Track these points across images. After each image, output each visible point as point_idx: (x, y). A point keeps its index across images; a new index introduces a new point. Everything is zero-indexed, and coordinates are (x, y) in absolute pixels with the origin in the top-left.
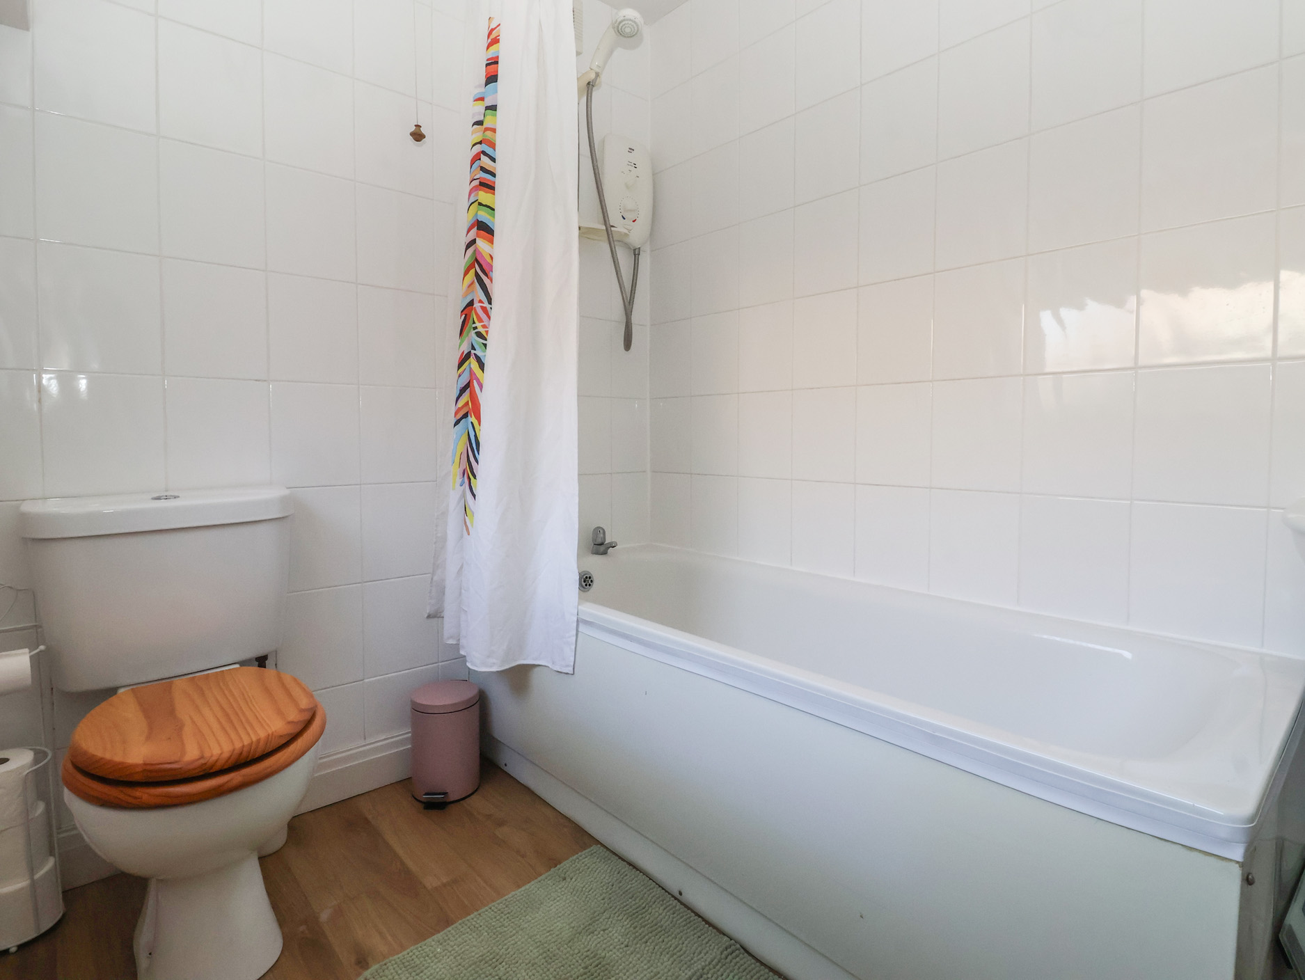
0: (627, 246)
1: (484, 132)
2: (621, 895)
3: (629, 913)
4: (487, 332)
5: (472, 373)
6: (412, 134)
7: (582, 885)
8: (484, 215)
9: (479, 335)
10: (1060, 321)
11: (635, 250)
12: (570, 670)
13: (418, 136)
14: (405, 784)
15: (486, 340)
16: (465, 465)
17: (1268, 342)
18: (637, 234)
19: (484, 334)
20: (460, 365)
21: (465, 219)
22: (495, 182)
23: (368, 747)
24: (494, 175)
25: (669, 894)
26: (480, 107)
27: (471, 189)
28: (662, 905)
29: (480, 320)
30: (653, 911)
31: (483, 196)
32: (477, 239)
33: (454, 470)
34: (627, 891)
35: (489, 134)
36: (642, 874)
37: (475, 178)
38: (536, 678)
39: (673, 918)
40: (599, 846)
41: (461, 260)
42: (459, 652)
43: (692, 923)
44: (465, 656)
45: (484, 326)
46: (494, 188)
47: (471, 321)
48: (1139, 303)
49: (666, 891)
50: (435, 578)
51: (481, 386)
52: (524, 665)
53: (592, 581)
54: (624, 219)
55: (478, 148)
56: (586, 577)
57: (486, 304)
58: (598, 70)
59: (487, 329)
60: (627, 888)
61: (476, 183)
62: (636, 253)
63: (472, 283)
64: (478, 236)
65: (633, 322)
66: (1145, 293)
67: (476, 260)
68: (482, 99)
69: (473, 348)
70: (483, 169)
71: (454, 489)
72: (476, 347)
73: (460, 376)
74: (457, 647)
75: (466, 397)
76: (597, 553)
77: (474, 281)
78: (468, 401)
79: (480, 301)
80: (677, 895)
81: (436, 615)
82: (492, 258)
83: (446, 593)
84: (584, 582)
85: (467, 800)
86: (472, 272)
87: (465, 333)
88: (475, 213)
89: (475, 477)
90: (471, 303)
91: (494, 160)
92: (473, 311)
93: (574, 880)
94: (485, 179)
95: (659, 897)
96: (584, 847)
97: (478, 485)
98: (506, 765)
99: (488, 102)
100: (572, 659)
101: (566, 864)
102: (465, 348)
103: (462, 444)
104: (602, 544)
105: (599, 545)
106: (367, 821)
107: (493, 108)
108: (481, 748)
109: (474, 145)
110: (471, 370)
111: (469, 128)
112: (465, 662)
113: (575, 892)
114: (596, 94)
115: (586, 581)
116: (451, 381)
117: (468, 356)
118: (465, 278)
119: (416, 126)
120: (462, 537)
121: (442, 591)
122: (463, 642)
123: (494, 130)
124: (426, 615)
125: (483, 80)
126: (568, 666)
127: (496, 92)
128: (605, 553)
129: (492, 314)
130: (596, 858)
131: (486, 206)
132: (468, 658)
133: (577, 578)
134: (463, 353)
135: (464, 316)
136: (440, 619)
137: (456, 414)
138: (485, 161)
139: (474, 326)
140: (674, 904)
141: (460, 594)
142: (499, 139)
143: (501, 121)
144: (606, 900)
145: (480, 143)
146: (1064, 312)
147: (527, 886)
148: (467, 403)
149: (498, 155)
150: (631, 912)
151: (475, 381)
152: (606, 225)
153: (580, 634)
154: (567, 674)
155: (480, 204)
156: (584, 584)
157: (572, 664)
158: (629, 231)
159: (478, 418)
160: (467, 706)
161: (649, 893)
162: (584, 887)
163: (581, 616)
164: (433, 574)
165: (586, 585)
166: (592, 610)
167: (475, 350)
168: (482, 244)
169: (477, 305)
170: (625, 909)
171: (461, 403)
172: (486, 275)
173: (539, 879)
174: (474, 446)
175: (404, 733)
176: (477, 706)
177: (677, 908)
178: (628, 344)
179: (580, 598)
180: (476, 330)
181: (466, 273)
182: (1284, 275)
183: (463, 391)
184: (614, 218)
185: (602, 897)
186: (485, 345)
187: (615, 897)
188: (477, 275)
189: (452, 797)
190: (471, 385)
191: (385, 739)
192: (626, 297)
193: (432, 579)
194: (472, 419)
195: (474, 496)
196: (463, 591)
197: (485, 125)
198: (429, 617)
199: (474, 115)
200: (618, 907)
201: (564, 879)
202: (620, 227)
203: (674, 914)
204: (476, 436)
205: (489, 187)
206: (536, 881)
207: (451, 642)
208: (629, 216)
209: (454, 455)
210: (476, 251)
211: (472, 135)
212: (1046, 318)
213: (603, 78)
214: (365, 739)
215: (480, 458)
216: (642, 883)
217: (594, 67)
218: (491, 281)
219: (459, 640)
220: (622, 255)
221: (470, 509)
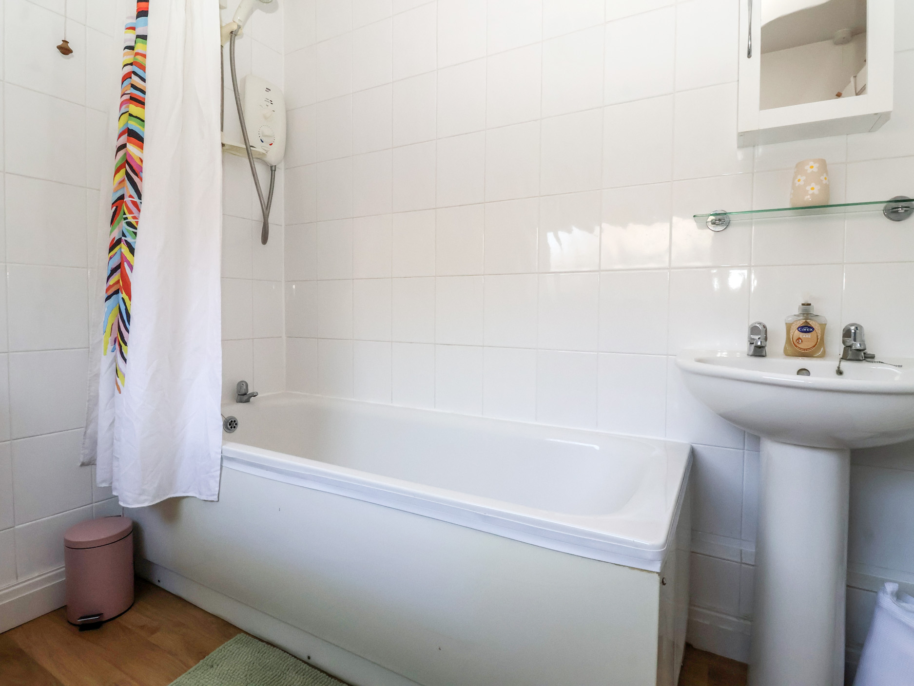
0: (265, 163)
1: (135, 56)
2: (261, 670)
3: (267, 683)
4: (137, 223)
5: (122, 256)
6: (60, 48)
7: (227, 669)
8: (134, 125)
9: (130, 224)
10: (558, 239)
11: (271, 167)
12: (215, 498)
13: (65, 50)
14: (61, 613)
15: (136, 229)
16: (116, 333)
17: (667, 259)
18: (274, 155)
19: (135, 224)
20: (111, 249)
21: (117, 127)
22: (144, 99)
23: (21, 585)
24: (144, 92)
25: (300, 660)
26: (132, 35)
27: (122, 102)
28: (294, 671)
29: (130, 212)
30: (288, 676)
31: (134, 109)
32: (128, 144)
33: (106, 339)
34: (266, 665)
35: (139, 59)
36: (278, 649)
37: (126, 93)
38: (186, 508)
39: (303, 678)
40: (242, 634)
41: (112, 161)
42: (112, 492)
43: (318, 679)
44: (117, 496)
45: (134, 218)
46: (144, 103)
47: (122, 212)
48: (601, 232)
49: (298, 659)
50: (89, 431)
51: (131, 267)
52: (173, 498)
53: (236, 424)
54: (263, 142)
55: (129, 69)
56: (232, 421)
57: (136, 199)
58: (240, 24)
59: (136, 220)
60: (266, 663)
61: (127, 97)
62: (273, 170)
63: (123, 180)
64: (129, 141)
65: (269, 222)
66: (604, 225)
67: (127, 162)
68: (134, 29)
69: (124, 235)
70: (133, 86)
71: (105, 355)
72: (126, 234)
73: (111, 258)
74: (110, 489)
75: (116, 277)
76: (241, 402)
77: (125, 178)
78: (119, 281)
79: (131, 196)
80: (306, 659)
81: (90, 463)
82: (142, 161)
83: (98, 444)
84: (230, 425)
85: (124, 616)
86: (122, 172)
87: (116, 222)
88: (125, 122)
89: (126, 344)
90: (122, 197)
91: (144, 80)
92: (124, 204)
93: (220, 666)
94: (136, 95)
95: (292, 665)
96: (229, 637)
97: (129, 351)
98: (159, 581)
99: (140, 31)
100: (218, 489)
101: (214, 654)
102: (116, 235)
103: (113, 317)
104: (245, 394)
105: (243, 395)
106: (21, 651)
107: (144, 37)
108: (135, 571)
109: (125, 66)
110: (122, 254)
111: (122, 52)
112: (118, 501)
113: (220, 676)
114: (238, 42)
115: (231, 425)
116: (103, 262)
117: (119, 241)
118: (116, 175)
119: (63, 41)
120: (113, 395)
121: (95, 443)
122: (115, 484)
123: (144, 56)
124: (80, 464)
125: (135, 14)
126: (214, 495)
127: (146, 24)
128: (248, 401)
129: (142, 208)
130: (239, 644)
131: (136, 117)
132: (120, 498)
133: (221, 423)
134: (114, 238)
135: (115, 207)
136: (93, 466)
137: (107, 290)
138: (135, 79)
139: (124, 216)
140: (304, 667)
141: (112, 444)
142: (149, 63)
143: (150, 48)
144: (248, 676)
145: (131, 64)
146: (561, 234)
147: (178, 680)
148: (118, 282)
149: (148, 76)
150: (268, 681)
151: (125, 263)
152: (246, 145)
153: (223, 468)
154: (213, 501)
155: (131, 115)
156: (229, 427)
157: (217, 493)
158: (267, 151)
159: (129, 295)
160: (122, 537)
161: (283, 663)
162: (229, 669)
163: (225, 454)
164: (87, 427)
165: (231, 427)
166: (235, 448)
167: (126, 237)
168: (132, 149)
169: (127, 199)
170: (264, 680)
171: (111, 282)
172: (136, 174)
173: (189, 671)
174: (124, 318)
175: (60, 567)
176: (131, 536)
177: (307, 669)
178: (265, 239)
179: (224, 438)
180: (127, 221)
181: (117, 171)
182: (675, 219)
183: (113, 271)
184: (253, 140)
185: (244, 675)
186: (135, 233)
187: (256, 672)
188: (127, 174)
189: (106, 617)
190: (121, 267)
191: (38, 576)
192: (264, 202)
193: (85, 433)
194: (124, 295)
195: (125, 360)
196: (115, 441)
197: (136, 50)
198: (83, 465)
199: (125, 41)
200: (258, 680)
201: (212, 666)
202: (259, 148)
203: (304, 675)
204: (126, 309)
205: (141, 103)
206: (186, 673)
207: (104, 485)
208: (267, 141)
209: (105, 326)
210: (127, 154)
211: (123, 57)
212: (550, 236)
213: (245, 30)
214: (17, 579)
215: (131, 328)
216: (278, 657)
217: (237, 21)
218: (141, 180)
219: (111, 483)
220: (260, 170)
221: (121, 371)
